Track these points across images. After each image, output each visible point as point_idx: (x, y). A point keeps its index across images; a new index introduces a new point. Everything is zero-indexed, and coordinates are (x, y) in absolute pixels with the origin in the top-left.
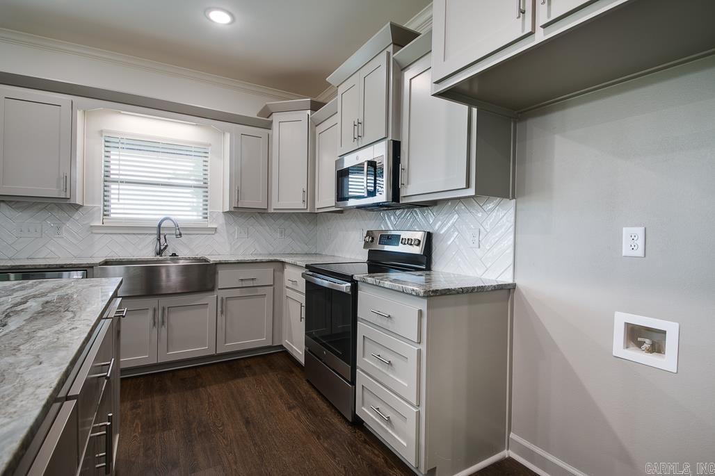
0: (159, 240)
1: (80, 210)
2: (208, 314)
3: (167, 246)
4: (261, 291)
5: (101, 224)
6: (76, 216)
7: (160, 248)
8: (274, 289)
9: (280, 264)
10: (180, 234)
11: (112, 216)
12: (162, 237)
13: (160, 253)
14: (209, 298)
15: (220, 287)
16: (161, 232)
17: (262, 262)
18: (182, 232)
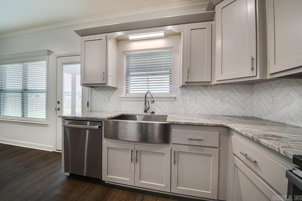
0: (145, 104)
1: (117, 90)
2: (166, 160)
3: (149, 108)
4: (207, 151)
5: (124, 96)
6: (115, 92)
7: (146, 109)
8: (219, 150)
9: (226, 130)
10: (153, 101)
11: (130, 92)
12: (147, 102)
13: (146, 111)
14: (166, 149)
15: (172, 142)
16: (147, 100)
17: (208, 126)
18: (154, 100)
